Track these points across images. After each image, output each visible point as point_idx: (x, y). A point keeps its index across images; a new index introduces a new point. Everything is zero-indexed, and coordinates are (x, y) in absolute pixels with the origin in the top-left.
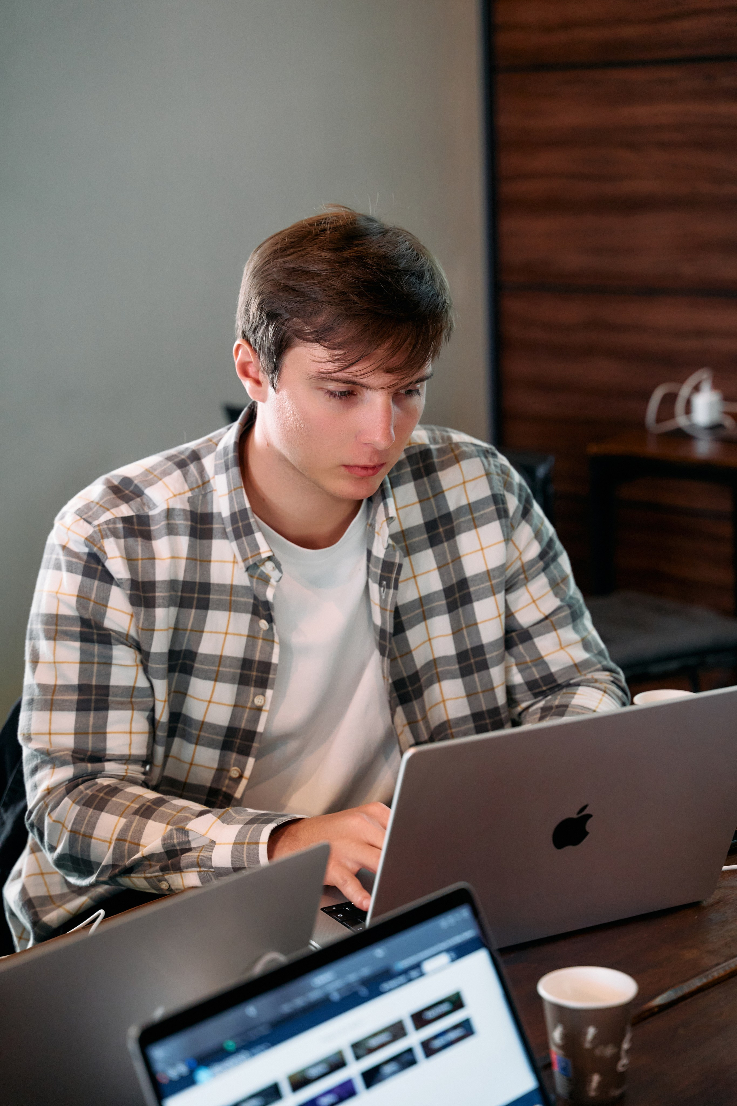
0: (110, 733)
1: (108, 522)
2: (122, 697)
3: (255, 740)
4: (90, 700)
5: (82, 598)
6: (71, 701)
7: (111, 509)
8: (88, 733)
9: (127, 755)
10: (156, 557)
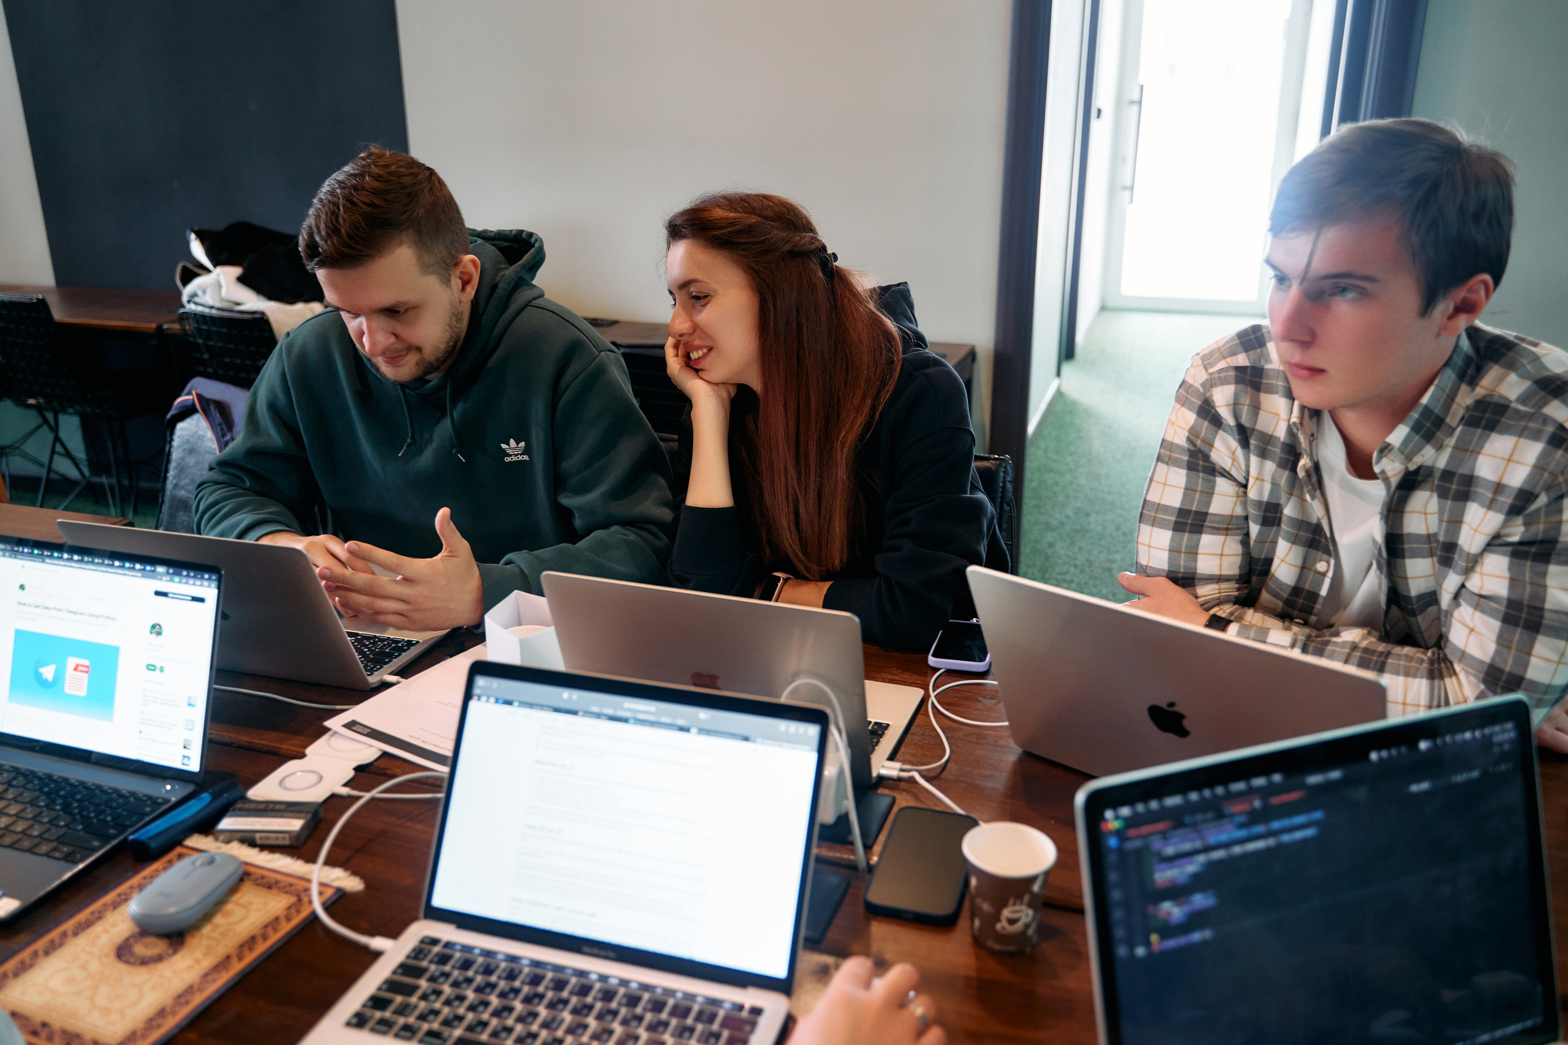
0: (1201, 554)
1: (1220, 371)
2: (1218, 523)
3: (1317, 603)
4: (1186, 524)
5: (1193, 433)
6: (1170, 521)
7: (1227, 357)
8: (1180, 552)
9: (1217, 575)
10: (1262, 407)
